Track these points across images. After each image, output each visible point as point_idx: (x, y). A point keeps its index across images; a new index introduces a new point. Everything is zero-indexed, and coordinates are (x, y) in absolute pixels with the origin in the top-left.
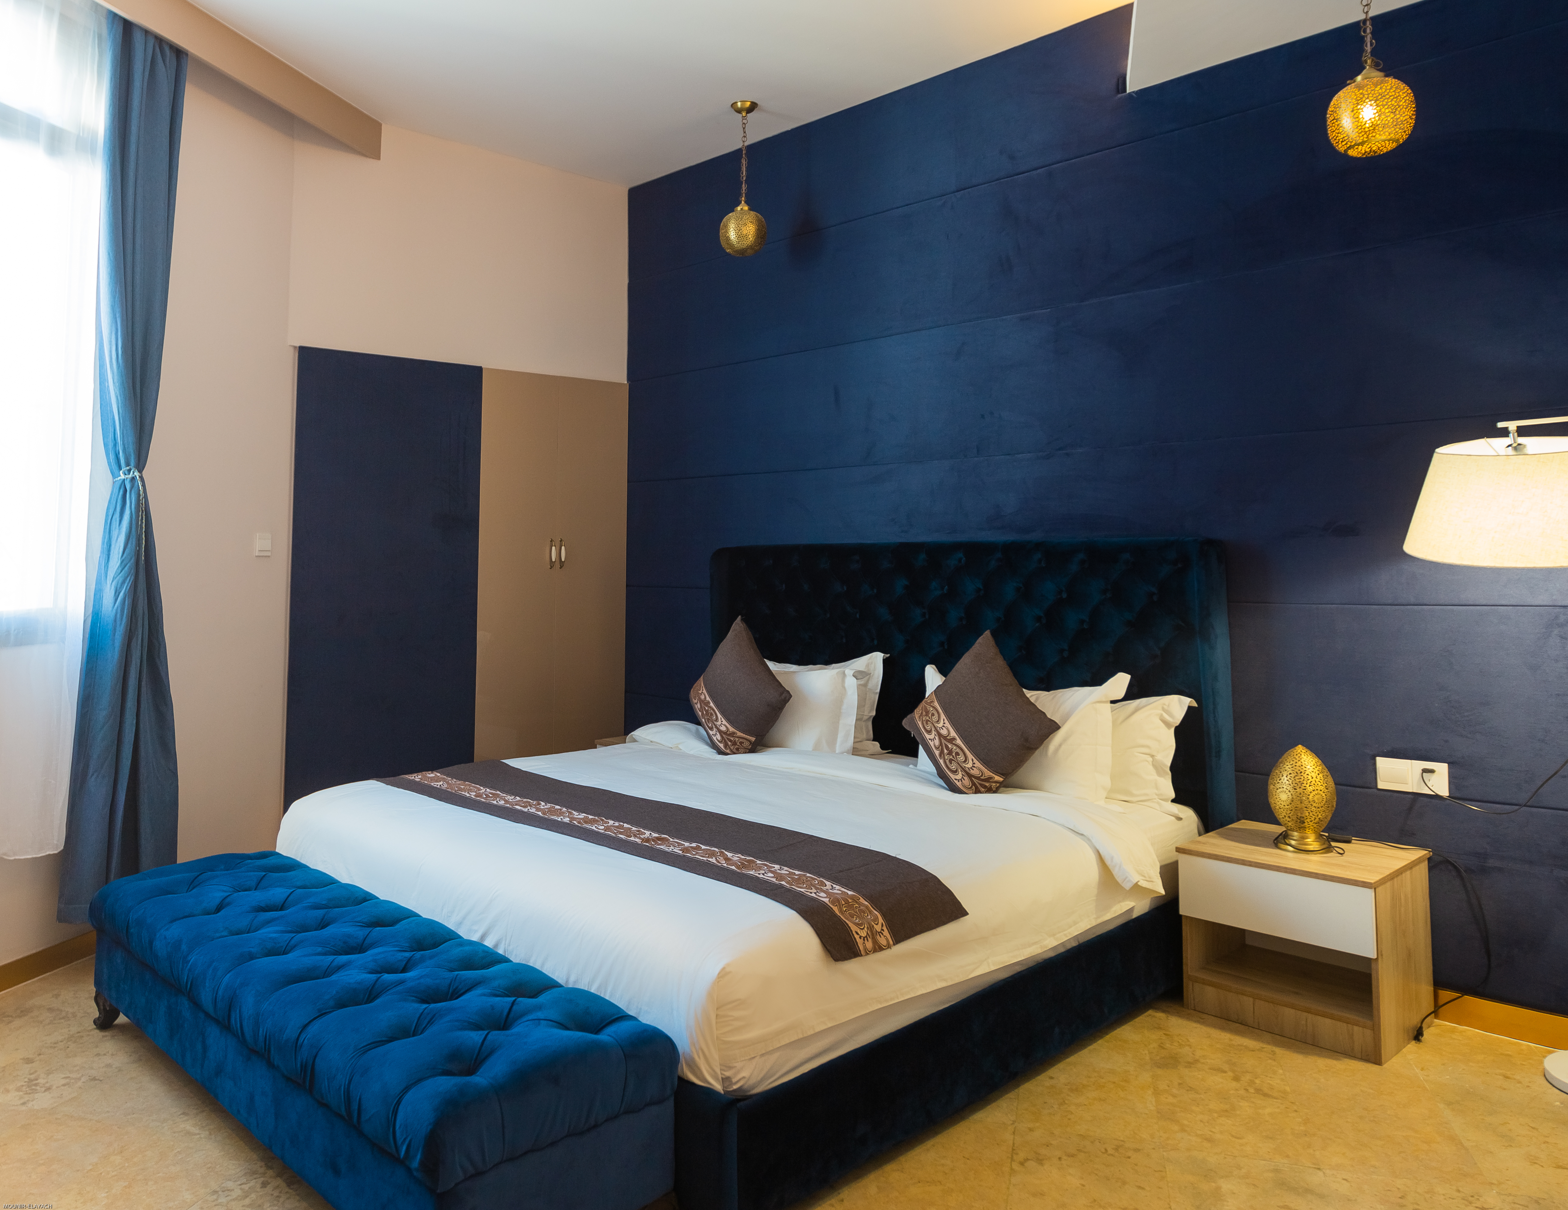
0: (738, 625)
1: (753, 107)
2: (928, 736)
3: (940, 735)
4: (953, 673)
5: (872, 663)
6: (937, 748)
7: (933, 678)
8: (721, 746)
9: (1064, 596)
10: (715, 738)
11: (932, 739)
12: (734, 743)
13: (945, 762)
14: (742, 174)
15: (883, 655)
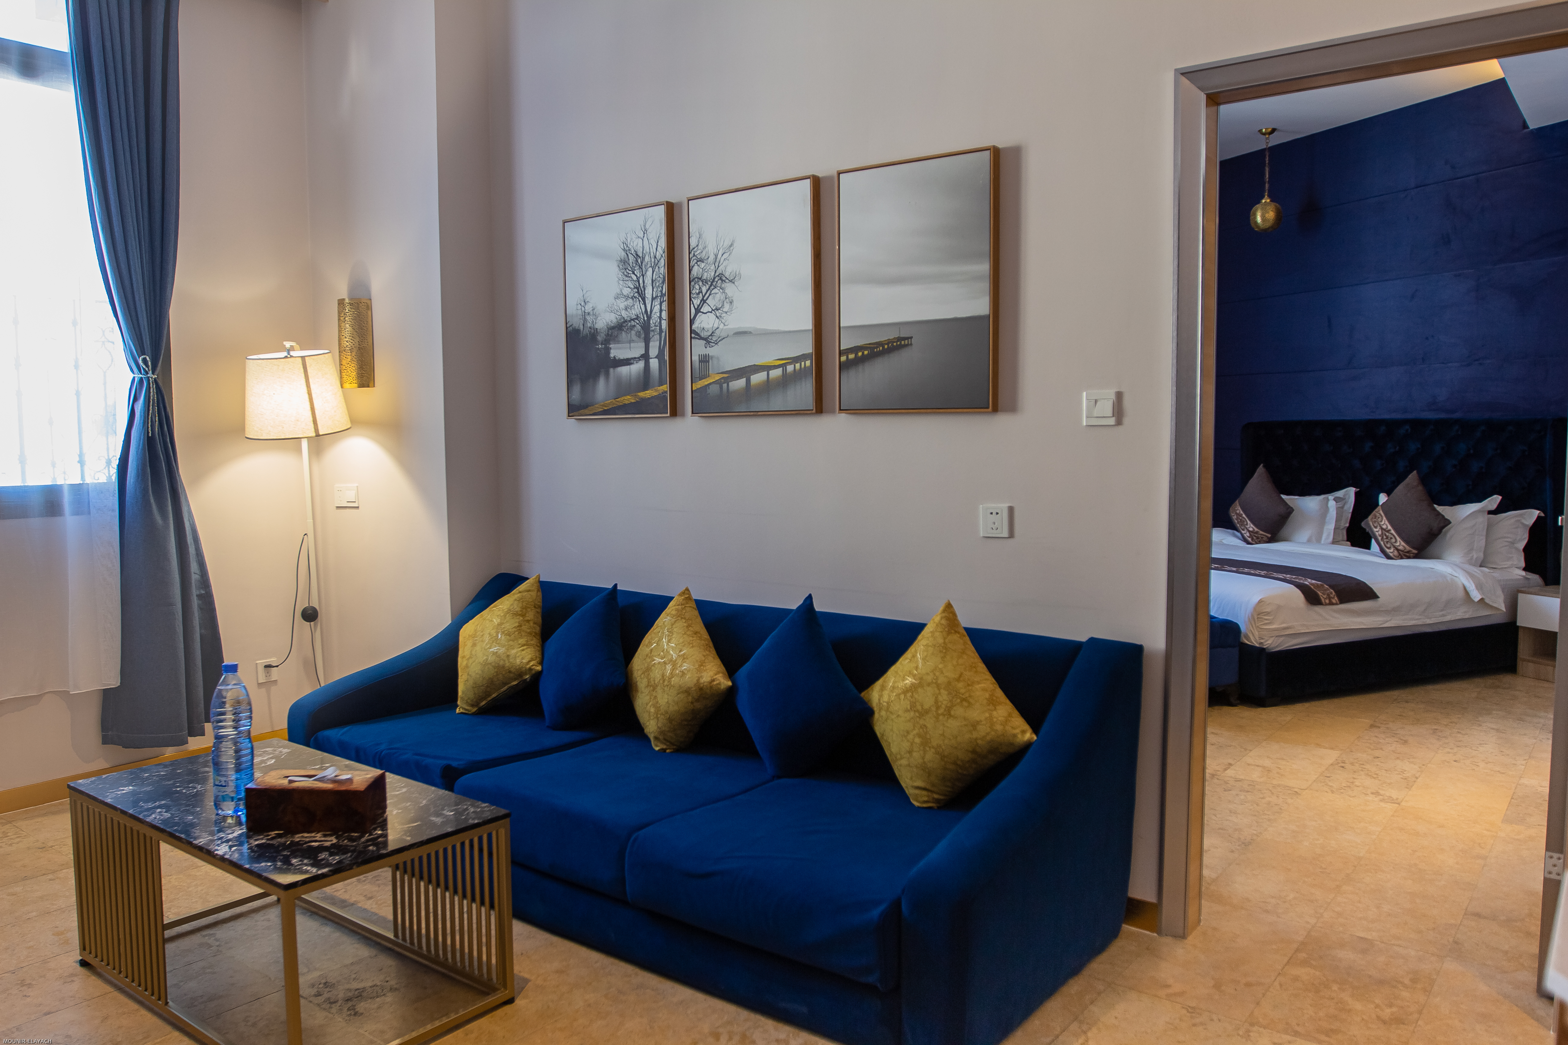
0: (1261, 469)
1: (1274, 130)
2: (1375, 530)
3: (1382, 529)
4: (1393, 495)
5: (1347, 494)
6: (1380, 536)
7: (1383, 498)
8: (1250, 539)
9: (1472, 451)
10: (1245, 535)
11: (1377, 531)
12: (1258, 538)
13: (1384, 543)
14: (1266, 177)
15: (1355, 489)
